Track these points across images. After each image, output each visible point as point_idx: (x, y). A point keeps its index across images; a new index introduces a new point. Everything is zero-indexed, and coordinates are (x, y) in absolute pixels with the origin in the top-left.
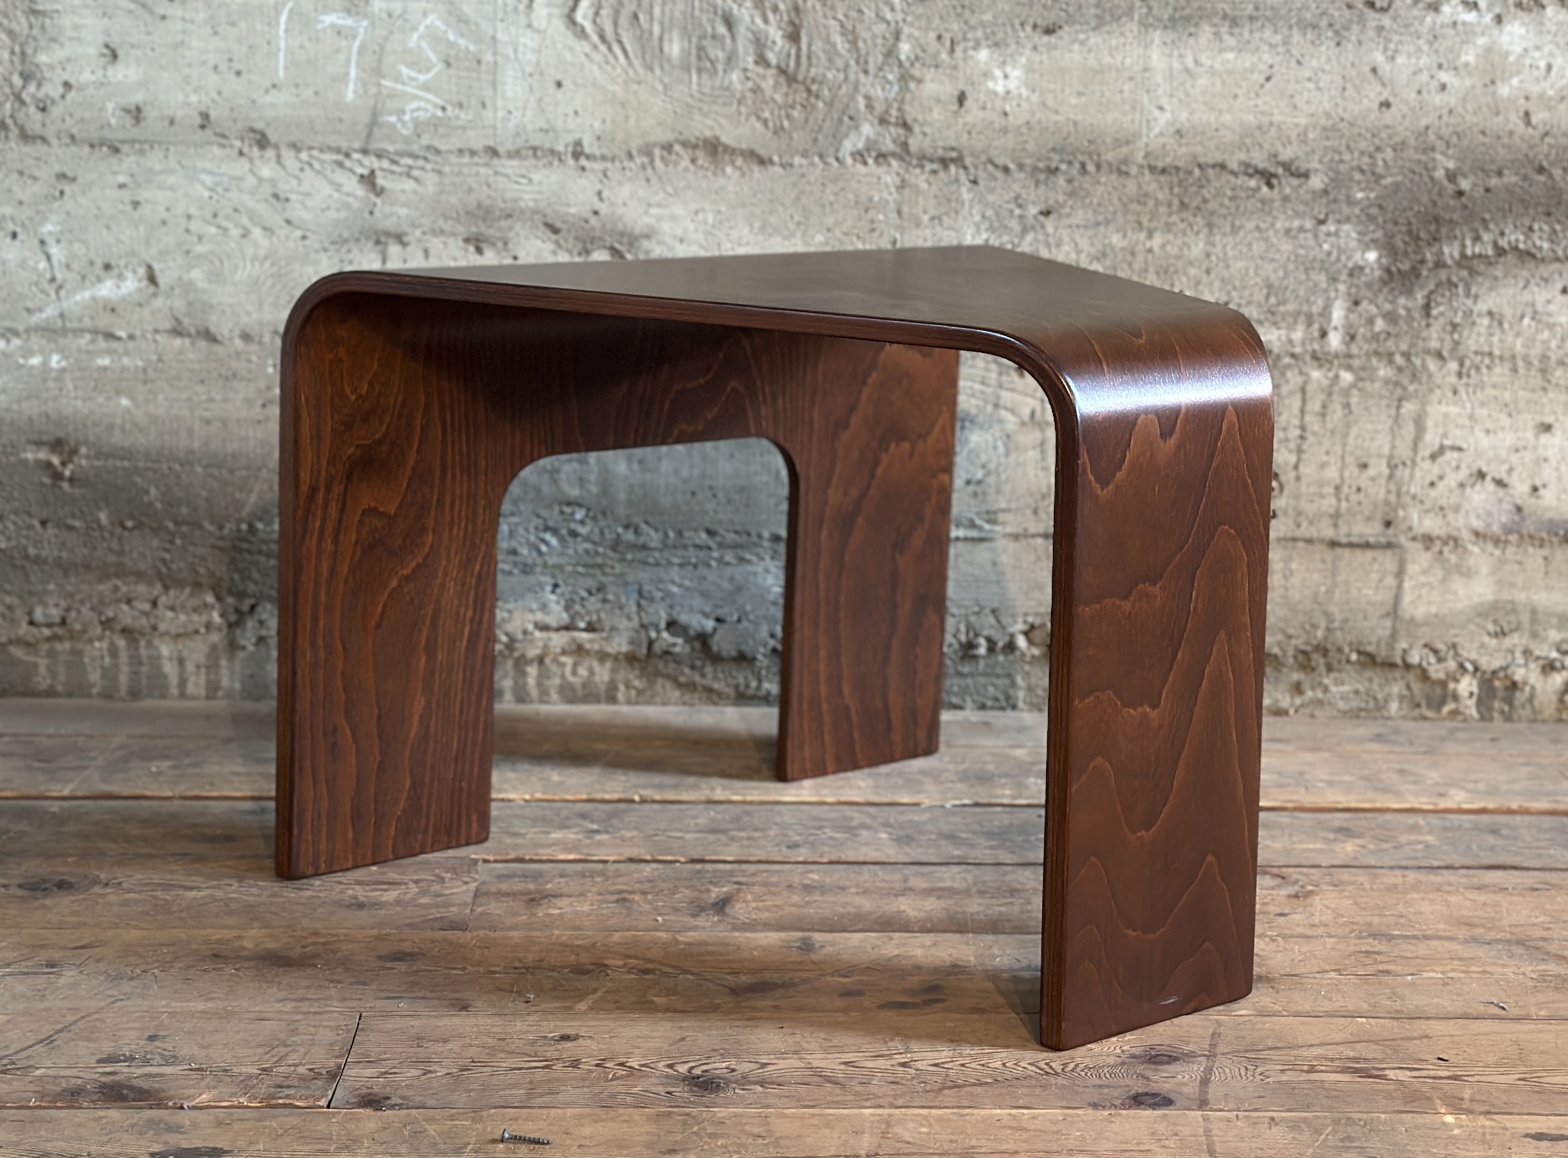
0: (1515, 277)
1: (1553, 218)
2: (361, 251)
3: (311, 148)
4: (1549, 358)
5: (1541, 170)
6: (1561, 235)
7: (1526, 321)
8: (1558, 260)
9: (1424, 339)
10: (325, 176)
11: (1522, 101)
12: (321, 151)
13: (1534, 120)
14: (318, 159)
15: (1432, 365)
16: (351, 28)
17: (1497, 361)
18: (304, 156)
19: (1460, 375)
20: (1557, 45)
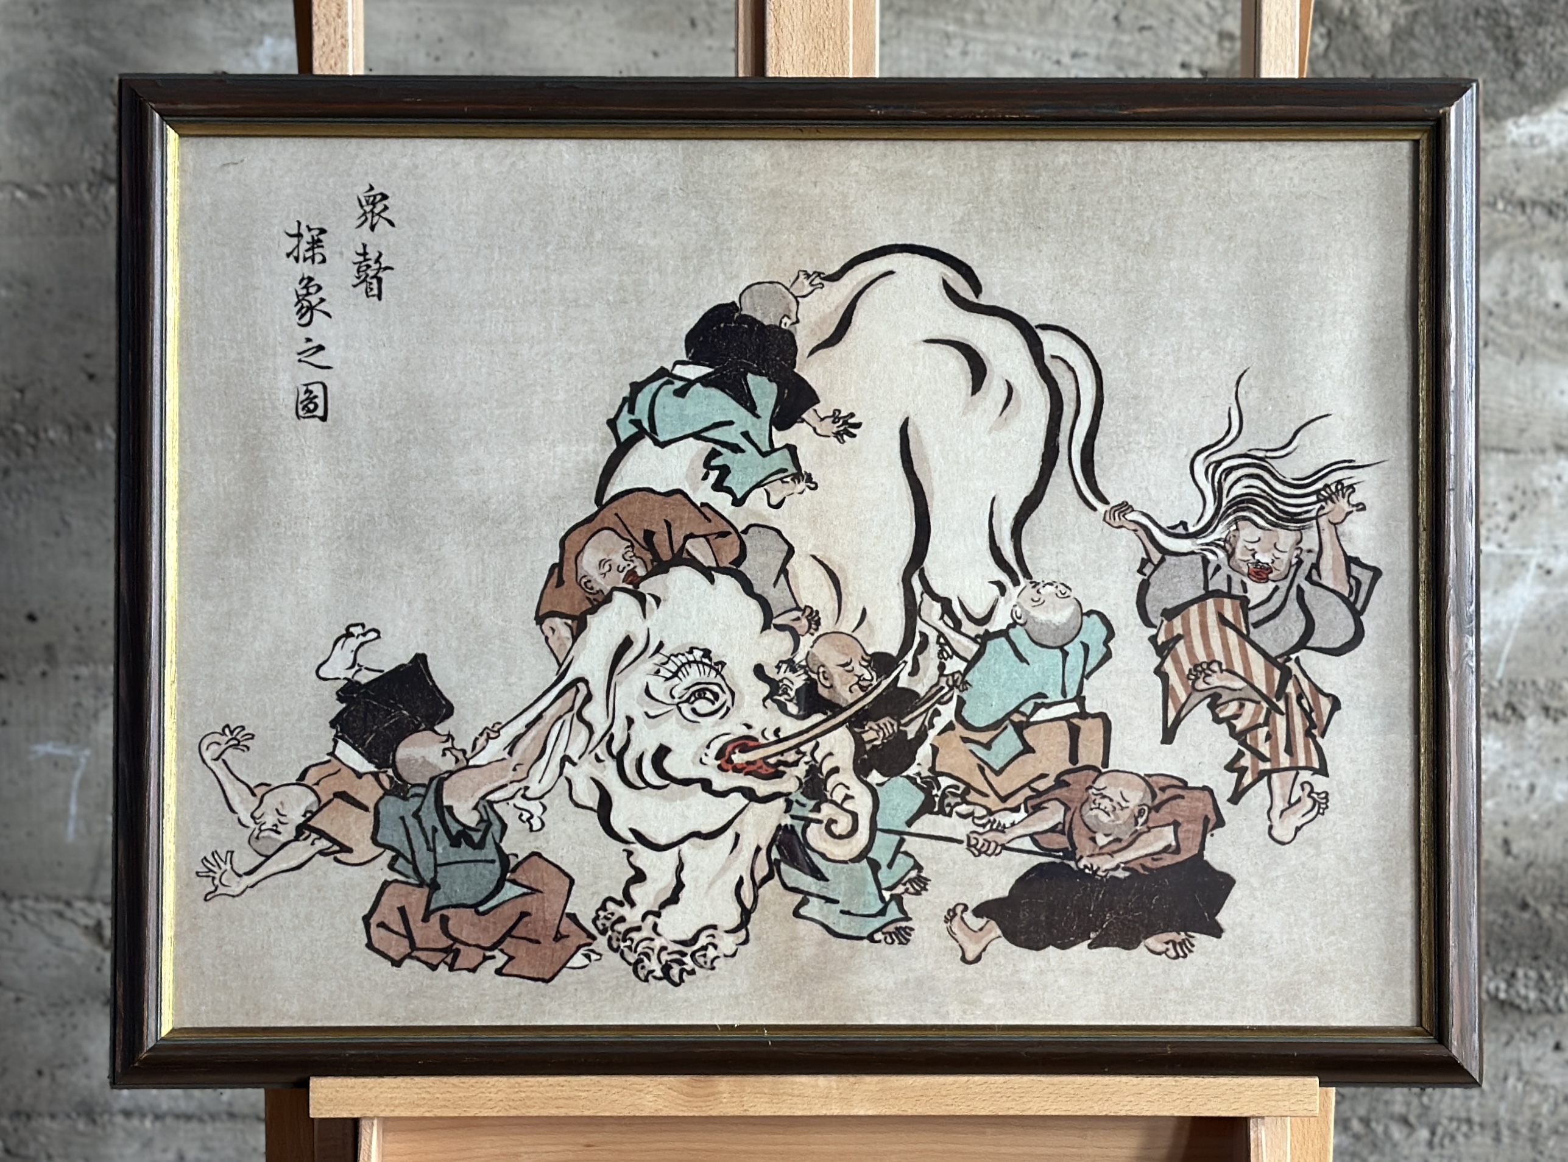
0: (1495, 1030)
1: (1541, 962)
2: (86, 1013)
3: (23, 897)
4: (1540, 1126)
5: (1524, 906)
6: (1551, 983)
7: (1511, 1081)
8: (1548, 1011)
9: (1387, 1103)
10: (42, 930)
11: (1499, 827)
12: (37, 899)
13: (1515, 849)
14: (33, 910)
15: (1397, 1132)
16: (70, 759)
17: (1477, 1128)
18: (16, 906)
19: (1430, 1144)
20: (1542, 763)
